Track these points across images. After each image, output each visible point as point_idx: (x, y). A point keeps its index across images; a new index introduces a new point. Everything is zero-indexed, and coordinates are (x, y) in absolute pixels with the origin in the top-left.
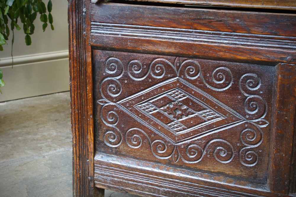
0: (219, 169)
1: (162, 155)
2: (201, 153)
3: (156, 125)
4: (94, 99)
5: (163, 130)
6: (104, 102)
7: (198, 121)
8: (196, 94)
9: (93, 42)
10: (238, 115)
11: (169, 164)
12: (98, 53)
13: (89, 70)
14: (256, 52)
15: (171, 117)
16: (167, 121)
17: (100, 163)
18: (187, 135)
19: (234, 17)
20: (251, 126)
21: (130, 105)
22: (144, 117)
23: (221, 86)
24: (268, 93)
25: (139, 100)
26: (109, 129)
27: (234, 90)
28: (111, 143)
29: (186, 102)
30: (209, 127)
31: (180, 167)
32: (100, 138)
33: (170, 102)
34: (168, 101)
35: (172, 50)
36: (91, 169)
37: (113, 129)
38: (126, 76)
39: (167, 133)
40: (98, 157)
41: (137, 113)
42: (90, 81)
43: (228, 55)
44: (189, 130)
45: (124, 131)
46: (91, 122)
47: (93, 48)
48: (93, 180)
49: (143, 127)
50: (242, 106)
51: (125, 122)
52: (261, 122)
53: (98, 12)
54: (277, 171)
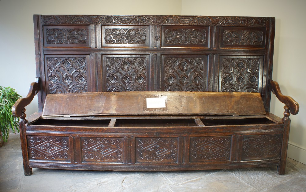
0: (60, 159)
1: (46, 158)
2: (55, 157)
3: (44, 151)
4: (28, 147)
5: (46, 152)
6: (30, 147)
7: (53, 150)
8: (52, 144)
9: (27, 134)
10: (62, 148)
11: (48, 160)
12: (28, 136)
13: (26, 140)
14: (64, 135)
15: (47, 149)
16: (46, 150)
17: (31, 162)
18: (51, 153)
20: (65, 149)
21: (37, 147)
22: (41, 150)
23: (58, 142)
24: (68, 142)
25: (39, 146)
26: (32, 154)
27: (61, 142)
28: (33, 157)
29: (50, 146)
30: (56, 151)
31: (51, 160)
32: (30, 156)
33: (47, 146)
34: (46, 146)
35: (46, 135)
36: (28, 164)
37: (33, 154)
38: (35, 141)
39: (47, 153)
40: (30, 161)
41: (39, 149)
42: (26, 143)
43: (58, 136)
44: (52, 151)
45: (36, 154)
46: (28, 152)
47: (27, 135)
48: (29, 166)
49: (41, 152)
50: (63, 146)
51: (36, 151)
52: (67, 149)
53: (27, 127)
54: (72, 158)
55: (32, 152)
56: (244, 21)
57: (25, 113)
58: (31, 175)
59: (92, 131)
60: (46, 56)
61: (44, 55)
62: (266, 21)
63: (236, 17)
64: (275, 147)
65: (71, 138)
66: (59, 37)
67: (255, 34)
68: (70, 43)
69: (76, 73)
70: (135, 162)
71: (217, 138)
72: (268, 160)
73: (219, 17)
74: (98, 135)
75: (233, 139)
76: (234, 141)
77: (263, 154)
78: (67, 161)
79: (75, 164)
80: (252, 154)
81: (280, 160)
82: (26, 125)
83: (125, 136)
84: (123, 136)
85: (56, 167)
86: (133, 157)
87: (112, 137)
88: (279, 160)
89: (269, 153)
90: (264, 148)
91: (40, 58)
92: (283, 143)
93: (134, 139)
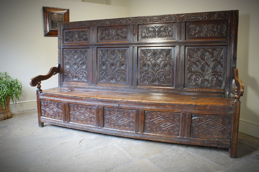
0: (57, 118)
1: (50, 116)
2: (55, 116)
4: (40, 108)
5: (50, 112)
6: (42, 108)
7: (54, 111)
9: (40, 99)
10: (59, 110)
11: (51, 118)
13: (40, 103)
14: (59, 101)
19: (57, 96)
21: (45, 109)
23: (56, 106)
24: (62, 107)
27: (58, 106)
28: (43, 115)
29: (52, 108)
34: (50, 108)
35: (50, 100)
36: (41, 119)
38: (45, 104)
40: (42, 117)
42: (40, 105)
43: (57, 101)
45: (45, 113)
46: (40, 111)
48: (41, 121)
49: (47, 112)
50: (59, 108)
51: (45, 111)
52: (61, 111)
53: (40, 94)
54: (63, 118)
55: (43, 111)
56: (207, 15)
57: (41, 84)
58: (42, 127)
59: (76, 99)
60: (64, 50)
61: (63, 49)
62: (228, 14)
63: (200, 13)
64: (226, 128)
65: (63, 103)
66: (72, 37)
67: (218, 27)
68: (78, 41)
69: (81, 61)
70: (103, 127)
71: (168, 113)
72: (217, 141)
73: (184, 14)
74: (79, 103)
75: (181, 116)
76: (182, 118)
77: (213, 133)
78: (61, 120)
79: (65, 123)
80: (201, 133)
81: (230, 142)
82: (39, 92)
83: (96, 105)
84: (95, 105)
85: (55, 123)
86: (101, 122)
87: (88, 105)
88: (228, 141)
89: (218, 133)
90: (213, 127)
91: (60, 51)
92: (232, 125)
93: (102, 108)
